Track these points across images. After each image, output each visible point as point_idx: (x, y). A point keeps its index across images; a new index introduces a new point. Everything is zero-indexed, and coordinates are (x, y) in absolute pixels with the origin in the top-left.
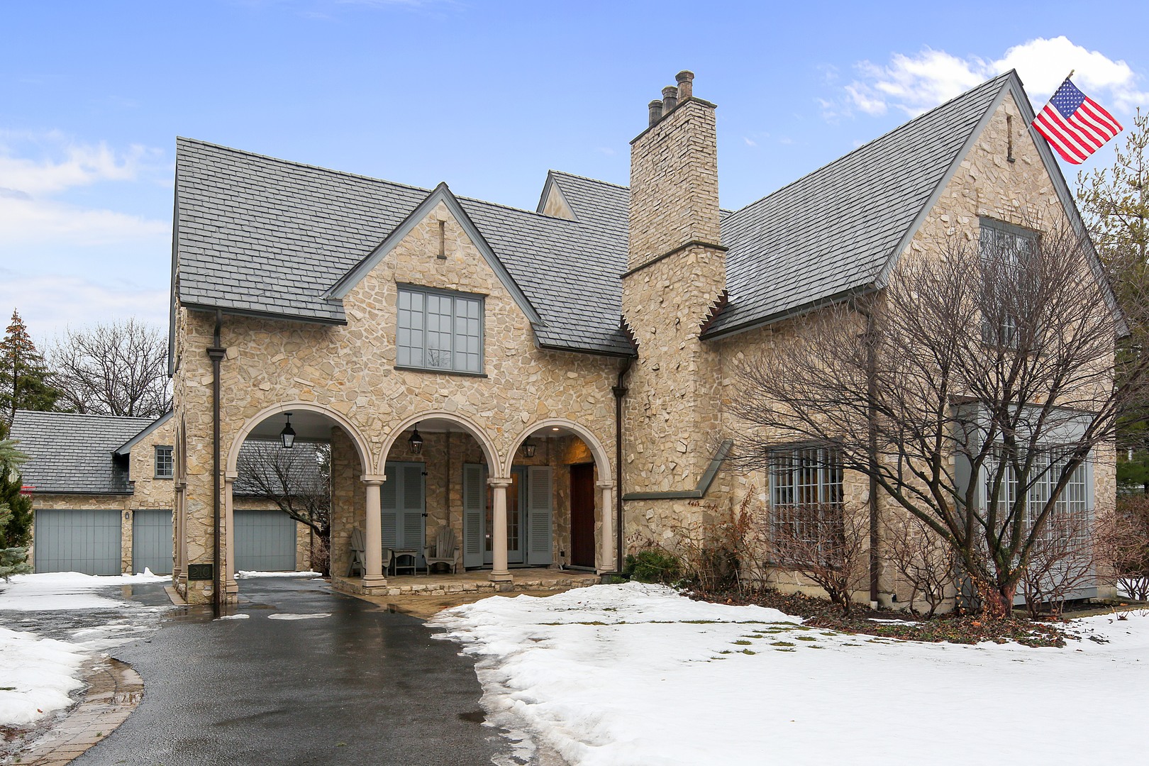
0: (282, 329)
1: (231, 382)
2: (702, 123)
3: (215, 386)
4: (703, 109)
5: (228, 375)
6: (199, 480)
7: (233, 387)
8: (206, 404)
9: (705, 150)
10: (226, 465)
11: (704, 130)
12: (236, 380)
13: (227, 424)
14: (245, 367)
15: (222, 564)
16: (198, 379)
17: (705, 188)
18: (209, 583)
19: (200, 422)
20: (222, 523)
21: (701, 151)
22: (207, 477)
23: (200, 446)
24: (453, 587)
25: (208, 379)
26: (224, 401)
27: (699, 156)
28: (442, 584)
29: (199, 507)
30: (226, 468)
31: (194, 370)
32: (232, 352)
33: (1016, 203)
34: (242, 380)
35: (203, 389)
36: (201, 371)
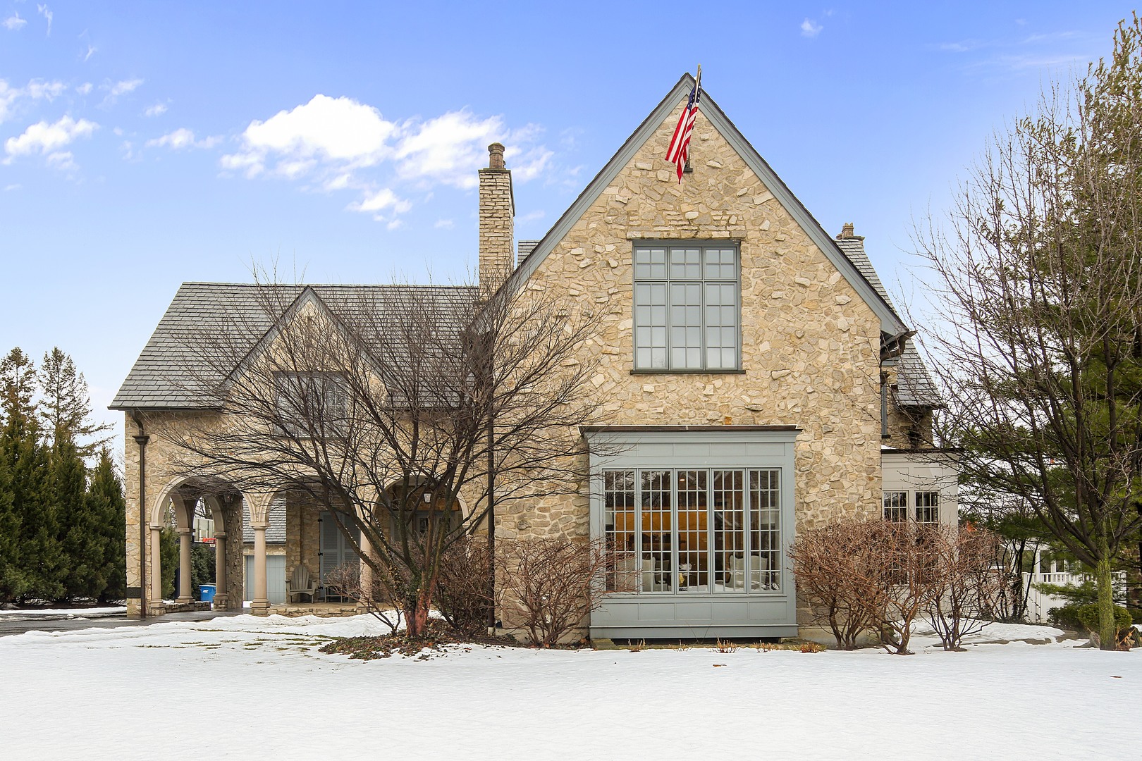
0: (187, 417)
1: (154, 458)
2: (492, 191)
3: (143, 462)
4: (494, 177)
5: (152, 454)
6: (133, 528)
7: (155, 462)
8: (137, 476)
9: (495, 215)
10: (151, 518)
11: (494, 196)
12: (157, 457)
13: (151, 489)
14: (163, 447)
15: (148, 588)
16: (132, 458)
17: (492, 250)
18: (139, 600)
19: (134, 488)
20: (148, 558)
21: (491, 217)
22: (138, 526)
23: (134, 505)
24: (320, 610)
25: (138, 458)
26: (149, 472)
27: (487, 222)
28: (311, 608)
29: (133, 548)
30: (151, 520)
31: (129, 453)
32: (153, 437)
33: (691, 215)
34: (161, 457)
35: (135, 465)
36: (134, 453)
